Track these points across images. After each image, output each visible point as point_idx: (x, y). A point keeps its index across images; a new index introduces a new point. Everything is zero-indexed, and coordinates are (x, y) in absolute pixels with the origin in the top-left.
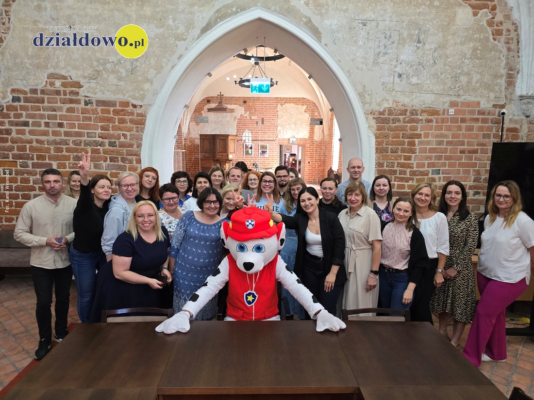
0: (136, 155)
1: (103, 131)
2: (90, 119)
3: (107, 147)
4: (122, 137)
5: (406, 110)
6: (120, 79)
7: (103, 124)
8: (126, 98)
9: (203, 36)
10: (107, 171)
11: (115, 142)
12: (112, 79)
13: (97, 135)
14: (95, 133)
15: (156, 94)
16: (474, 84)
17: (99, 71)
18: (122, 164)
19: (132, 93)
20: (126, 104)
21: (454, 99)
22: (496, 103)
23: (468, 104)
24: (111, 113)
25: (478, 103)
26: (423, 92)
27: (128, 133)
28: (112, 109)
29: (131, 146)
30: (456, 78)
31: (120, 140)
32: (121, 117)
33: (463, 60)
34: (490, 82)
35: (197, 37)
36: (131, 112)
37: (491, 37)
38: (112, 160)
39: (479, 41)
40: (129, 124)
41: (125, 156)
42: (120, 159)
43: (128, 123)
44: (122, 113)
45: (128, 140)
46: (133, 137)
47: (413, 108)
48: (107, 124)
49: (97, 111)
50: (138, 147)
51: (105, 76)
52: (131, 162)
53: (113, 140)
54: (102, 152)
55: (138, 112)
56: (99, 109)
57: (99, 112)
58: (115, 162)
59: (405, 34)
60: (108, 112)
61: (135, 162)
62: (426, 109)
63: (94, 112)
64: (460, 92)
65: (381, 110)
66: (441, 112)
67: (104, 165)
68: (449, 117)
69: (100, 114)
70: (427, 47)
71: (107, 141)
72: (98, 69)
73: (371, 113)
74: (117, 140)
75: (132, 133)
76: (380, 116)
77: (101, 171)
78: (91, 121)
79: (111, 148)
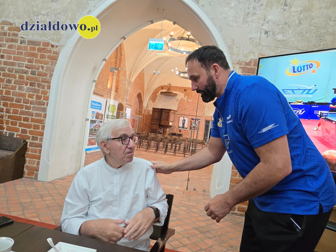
0: (47, 82)
1: (29, 63)
2: (21, 53)
3: (29, 75)
4: (41, 68)
7: (30, 57)
8: (47, 40)
10: (26, 93)
11: (35, 72)
13: (24, 66)
14: (23, 64)
15: (68, 37)
18: (38, 88)
19: (52, 37)
20: (47, 44)
24: (36, 50)
26: (288, 48)
27: (45, 66)
28: (37, 47)
29: (46, 75)
30: (320, 38)
31: (39, 70)
32: (42, 53)
36: (50, 50)
38: (31, 84)
40: (47, 59)
41: (40, 83)
42: (36, 84)
43: (47, 58)
44: (44, 51)
45: (44, 71)
46: (48, 69)
48: (32, 58)
49: (27, 48)
50: (50, 76)
52: (43, 87)
53: (34, 70)
54: (25, 78)
55: (54, 50)
56: (29, 47)
57: (29, 49)
58: (32, 86)
60: (34, 49)
61: (46, 88)
63: (26, 48)
65: (247, 61)
67: (25, 88)
69: (29, 51)
70: (293, 9)
71: (30, 70)
73: (238, 63)
74: (37, 70)
75: (48, 66)
76: (246, 66)
77: (23, 92)
78: (22, 55)
79: (32, 76)
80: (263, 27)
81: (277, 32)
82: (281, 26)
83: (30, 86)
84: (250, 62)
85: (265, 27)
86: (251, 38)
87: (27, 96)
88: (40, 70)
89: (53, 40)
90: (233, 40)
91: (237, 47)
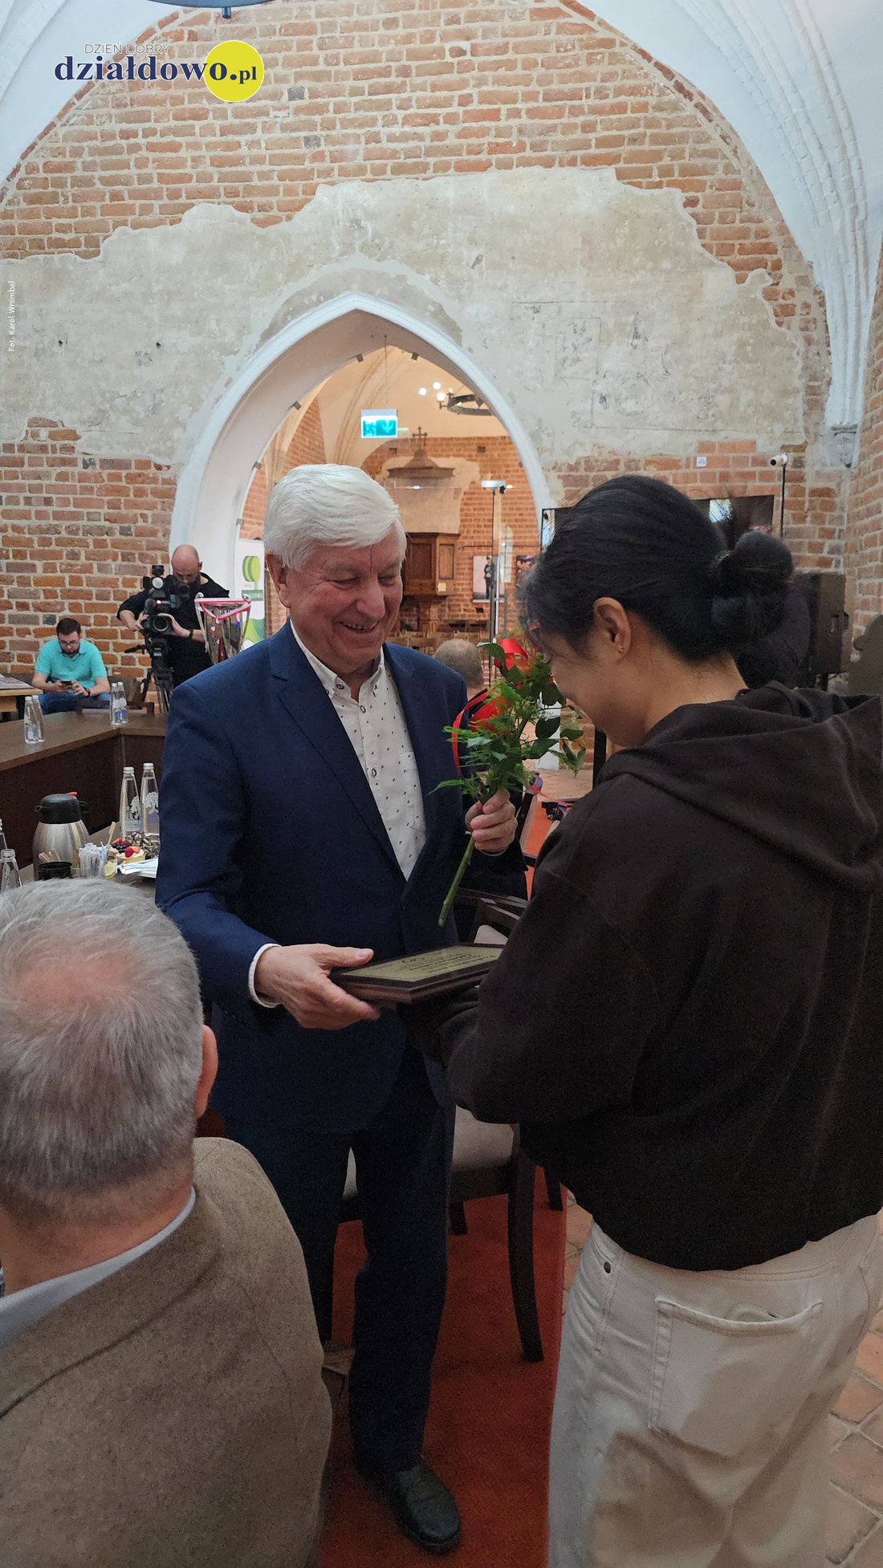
0: (161, 549)
1: (111, 511)
2: (90, 490)
3: (118, 536)
4: (140, 519)
5: (617, 462)
6: (136, 423)
7: (111, 497)
8: (144, 454)
9: (265, 344)
10: (117, 576)
11: (129, 529)
12: (124, 424)
13: (102, 517)
14: (99, 514)
15: (191, 445)
16: (742, 409)
17: (104, 412)
18: (141, 564)
19: (154, 446)
20: (146, 464)
21: (706, 437)
22: (787, 443)
23: (733, 447)
24: (123, 479)
25: (753, 444)
26: (647, 427)
27: (149, 513)
28: (124, 473)
29: (154, 533)
30: (707, 400)
31: (137, 525)
32: (137, 485)
33: (721, 365)
34: (773, 404)
35: (255, 347)
36: (153, 477)
37: (773, 321)
38: (125, 557)
39: (750, 329)
40: (150, 498)
41: (145, 551)
42: (137, 556)
43: (150, 495)
44: (140, 479)
45: (149, 524)
46: (156, 519)
47: (632, 456)
48: (117, 498)
49: (101, 477)
50: (164, 535)
51: (113, 418)
53: (126, 525)
54: (109, 544)
55: (164, 477)
56: (105, 473)
57: (105, 478)
58: (129, 560)
59: (611, 322)
60: (118, 478)
61: (160, 561)
62: (655, 458)
63: (98, 478)
64: (715, 425)
65: (572, 463)
66: (683, 462)
67: (113, 566)
68: (698, 471)
69: (106, 482)
70: (652, 344)
71: (116, 526)
72: (103, 408)
73: (554, 468)
74: (132, 525)
75: (156, 512)
76: (571, 473)
77: (109, 576)
78: (92, 493)
79: (123, 537)
80: (596, 388)
81: (623, 397)
82: (630, 383)
83: (123, 560)
84: (578, 463)
85: (601, 388)
86: (574, 414)
87: (120, 583)
88: (140, 523)
89: (158, 453)
90: (540, 421)
91: (549, 435)
